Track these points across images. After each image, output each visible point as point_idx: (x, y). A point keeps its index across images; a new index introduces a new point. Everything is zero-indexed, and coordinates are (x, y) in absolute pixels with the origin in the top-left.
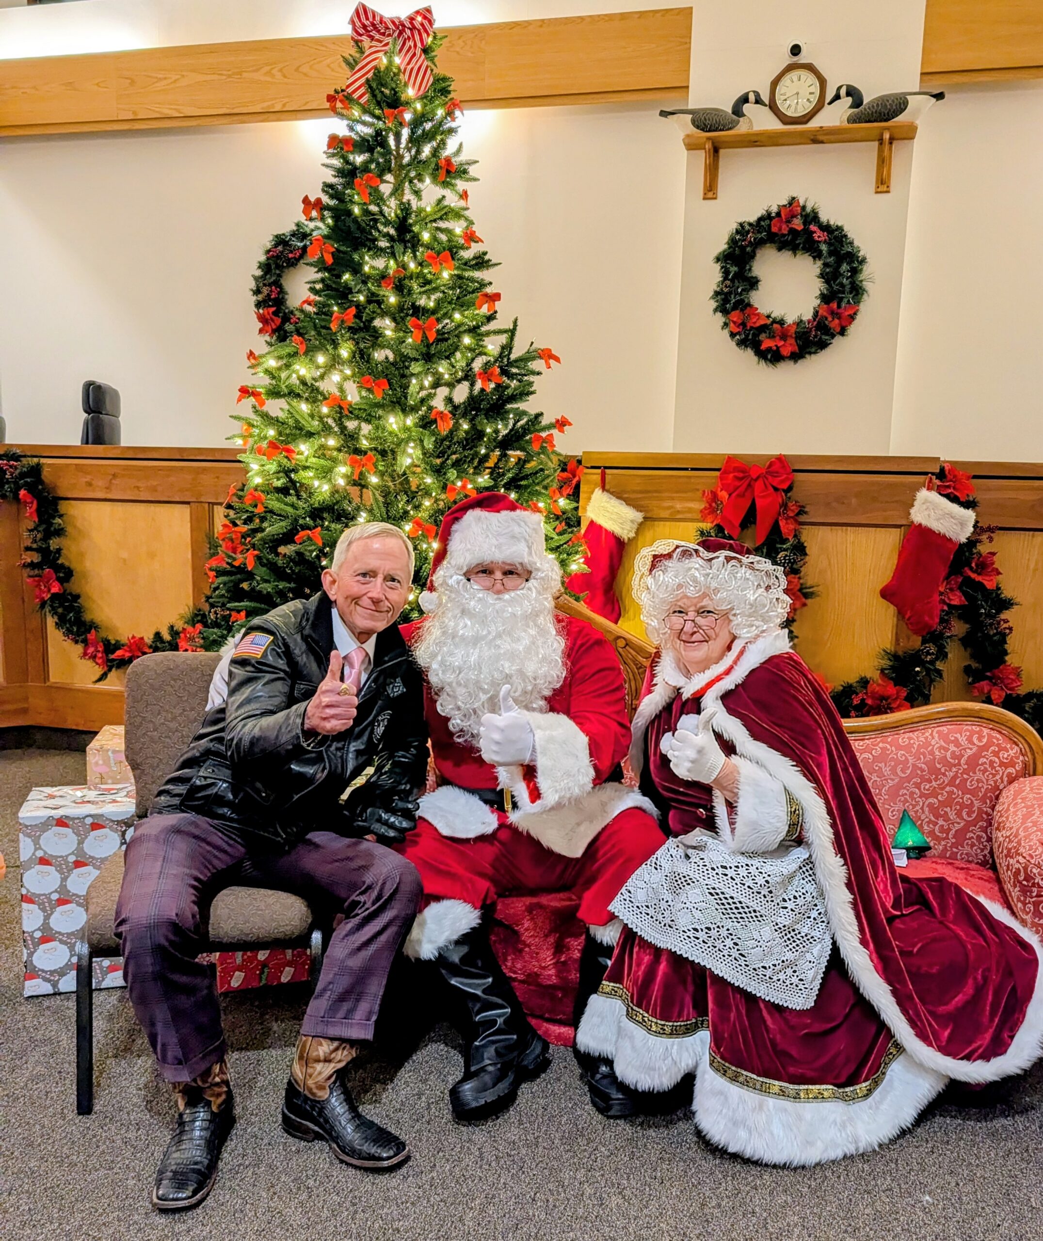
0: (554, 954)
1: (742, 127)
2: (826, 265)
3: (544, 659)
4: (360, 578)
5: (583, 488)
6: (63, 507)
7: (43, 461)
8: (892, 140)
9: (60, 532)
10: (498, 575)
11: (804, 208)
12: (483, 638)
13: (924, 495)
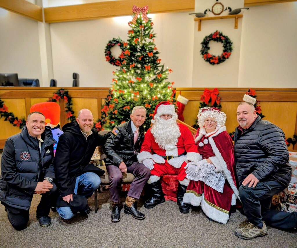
0: (176, 186)
1: (206, 16)
2: (224, 44)
3: (175, 132)
4: (137, 116)
5: (176, 94)
6: (72, 99)
7: (69, 90)
8: (238, 18)
9: (72, 104)
10: (166, 116)
11: (219, 33)
12: (164, 128)
13: (245, 95)
